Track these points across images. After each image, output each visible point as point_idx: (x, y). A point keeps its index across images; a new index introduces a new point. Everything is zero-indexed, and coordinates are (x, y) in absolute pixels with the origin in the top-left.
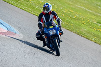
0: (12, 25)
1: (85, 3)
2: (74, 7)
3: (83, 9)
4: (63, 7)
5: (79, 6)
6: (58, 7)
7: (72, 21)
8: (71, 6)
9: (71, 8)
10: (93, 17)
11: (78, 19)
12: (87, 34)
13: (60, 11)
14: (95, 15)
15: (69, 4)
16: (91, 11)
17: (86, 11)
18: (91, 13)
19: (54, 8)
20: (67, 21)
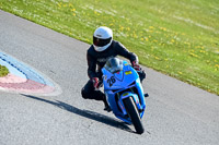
0: (36, 68)
1: (193, 11)
2: (168, 21)
3: (188, 24)
6: (134, 22)
7: (167, 52)
8: (163, 18)
9: (163, 22)
10: (211, 40)
11: (179, 47)
12: (202, 79)
13: (139, 30)
14: (215, 36)
15: (157, 14)
16: (206, 27)
17: (195, 28)
18: (205, 31)
19: (126, 25)
20: (155, 53)
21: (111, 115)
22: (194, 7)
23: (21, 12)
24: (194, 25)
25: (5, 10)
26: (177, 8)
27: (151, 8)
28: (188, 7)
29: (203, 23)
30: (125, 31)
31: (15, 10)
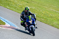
0: (13, 23)
1: (55, 8)
2: (48, 10)
3: (54, 11)
4: (42, 11)
5: (52, 10)
6: (39, 10)
7: (48, 18)
8: (47, 10)
11: (51, 17)
13: (41, 13)
15: (46, 8)
17: (56, 12)
19: (37, 11)
20: (45, 19)
21: (27, 31)
22: (55, 7)
23: (9, 8)
24: (56, 11)
25: (5, 7)
26: (51, 7)
27: (44, 7)
28: (54, 7)
29: (58, 11)
30: (37, 13)
31: (7, 7)
